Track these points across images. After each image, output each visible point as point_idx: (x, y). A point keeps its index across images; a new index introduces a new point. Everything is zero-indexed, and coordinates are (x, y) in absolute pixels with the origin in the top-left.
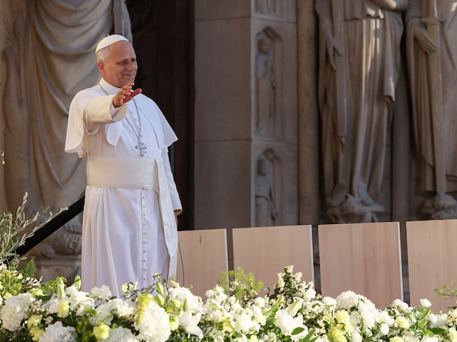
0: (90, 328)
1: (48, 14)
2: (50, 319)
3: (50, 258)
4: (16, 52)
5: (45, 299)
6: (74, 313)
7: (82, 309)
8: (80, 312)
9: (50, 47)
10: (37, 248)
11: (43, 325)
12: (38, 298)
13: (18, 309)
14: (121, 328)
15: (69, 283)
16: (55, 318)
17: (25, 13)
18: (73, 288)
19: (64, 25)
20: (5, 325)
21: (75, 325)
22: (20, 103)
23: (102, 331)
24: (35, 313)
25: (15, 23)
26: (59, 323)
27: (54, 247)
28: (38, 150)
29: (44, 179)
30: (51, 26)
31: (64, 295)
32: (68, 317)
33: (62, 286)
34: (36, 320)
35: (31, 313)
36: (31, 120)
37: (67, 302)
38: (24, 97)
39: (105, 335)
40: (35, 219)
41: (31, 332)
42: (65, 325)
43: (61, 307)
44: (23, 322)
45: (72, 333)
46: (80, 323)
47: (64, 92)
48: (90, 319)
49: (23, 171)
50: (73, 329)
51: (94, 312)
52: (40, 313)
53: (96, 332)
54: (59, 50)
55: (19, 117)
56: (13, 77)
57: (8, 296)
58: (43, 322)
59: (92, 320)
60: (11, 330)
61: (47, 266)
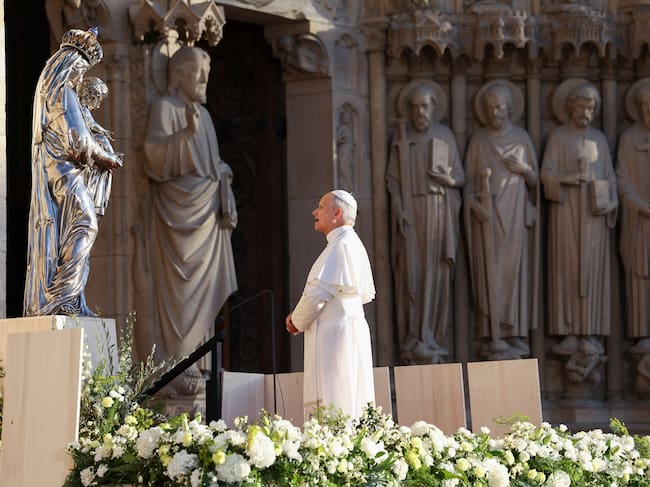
0: (210, 455)
1: (167, 196)
2: (176, 448)
3: (173, 399)
4: (142, 228)
5: (173, 432)
6: (195, 442)
7: (203, 439)
8: (201, 441)
9: (170, 224)
10: (163, 390)
11: (171, 453)
12: (167, 431)
13: (151, 440)
14: (235, 454)
15: (191, 418)
16: (181, 447)
17: (148, 196)
18: (195, 422)
19: (181, 205)
20: (140, 454)
21: (197, 453)
22: (146, 270)
23: (220, 457)
24: (164, 443)
25: (140, 205)
26: (184, 451)
27: (177, 389)
28: (161, 308)
29: (167, 332)
30: (170, 206)
31: (187, 428)
32: (192, 447)
33: (186, 420)
34: (165, 449)
35: (161, 444)
36: (156, 285)
37: (190, 434)
38: (149, 265)
39: (222, 461)
40: (162, 366)
41: (162, 459)
42: (189, 453)
43: (185, 438)
44: (154, 451)
45: (195, 459)
46: (201, 451)
47: (181, 259)
48: (210, 447)
49: (150, 327)
50: (195, 456)
51: (212, 441)
52: (169, 443)
53: (214, 458)
54: (177, 226)
55: (146, 282)
56: (140, 249)
57: (142, 430)
58: (171, 450)
59: (211, 448)
60: (145, 457)
61: (171, 405)
